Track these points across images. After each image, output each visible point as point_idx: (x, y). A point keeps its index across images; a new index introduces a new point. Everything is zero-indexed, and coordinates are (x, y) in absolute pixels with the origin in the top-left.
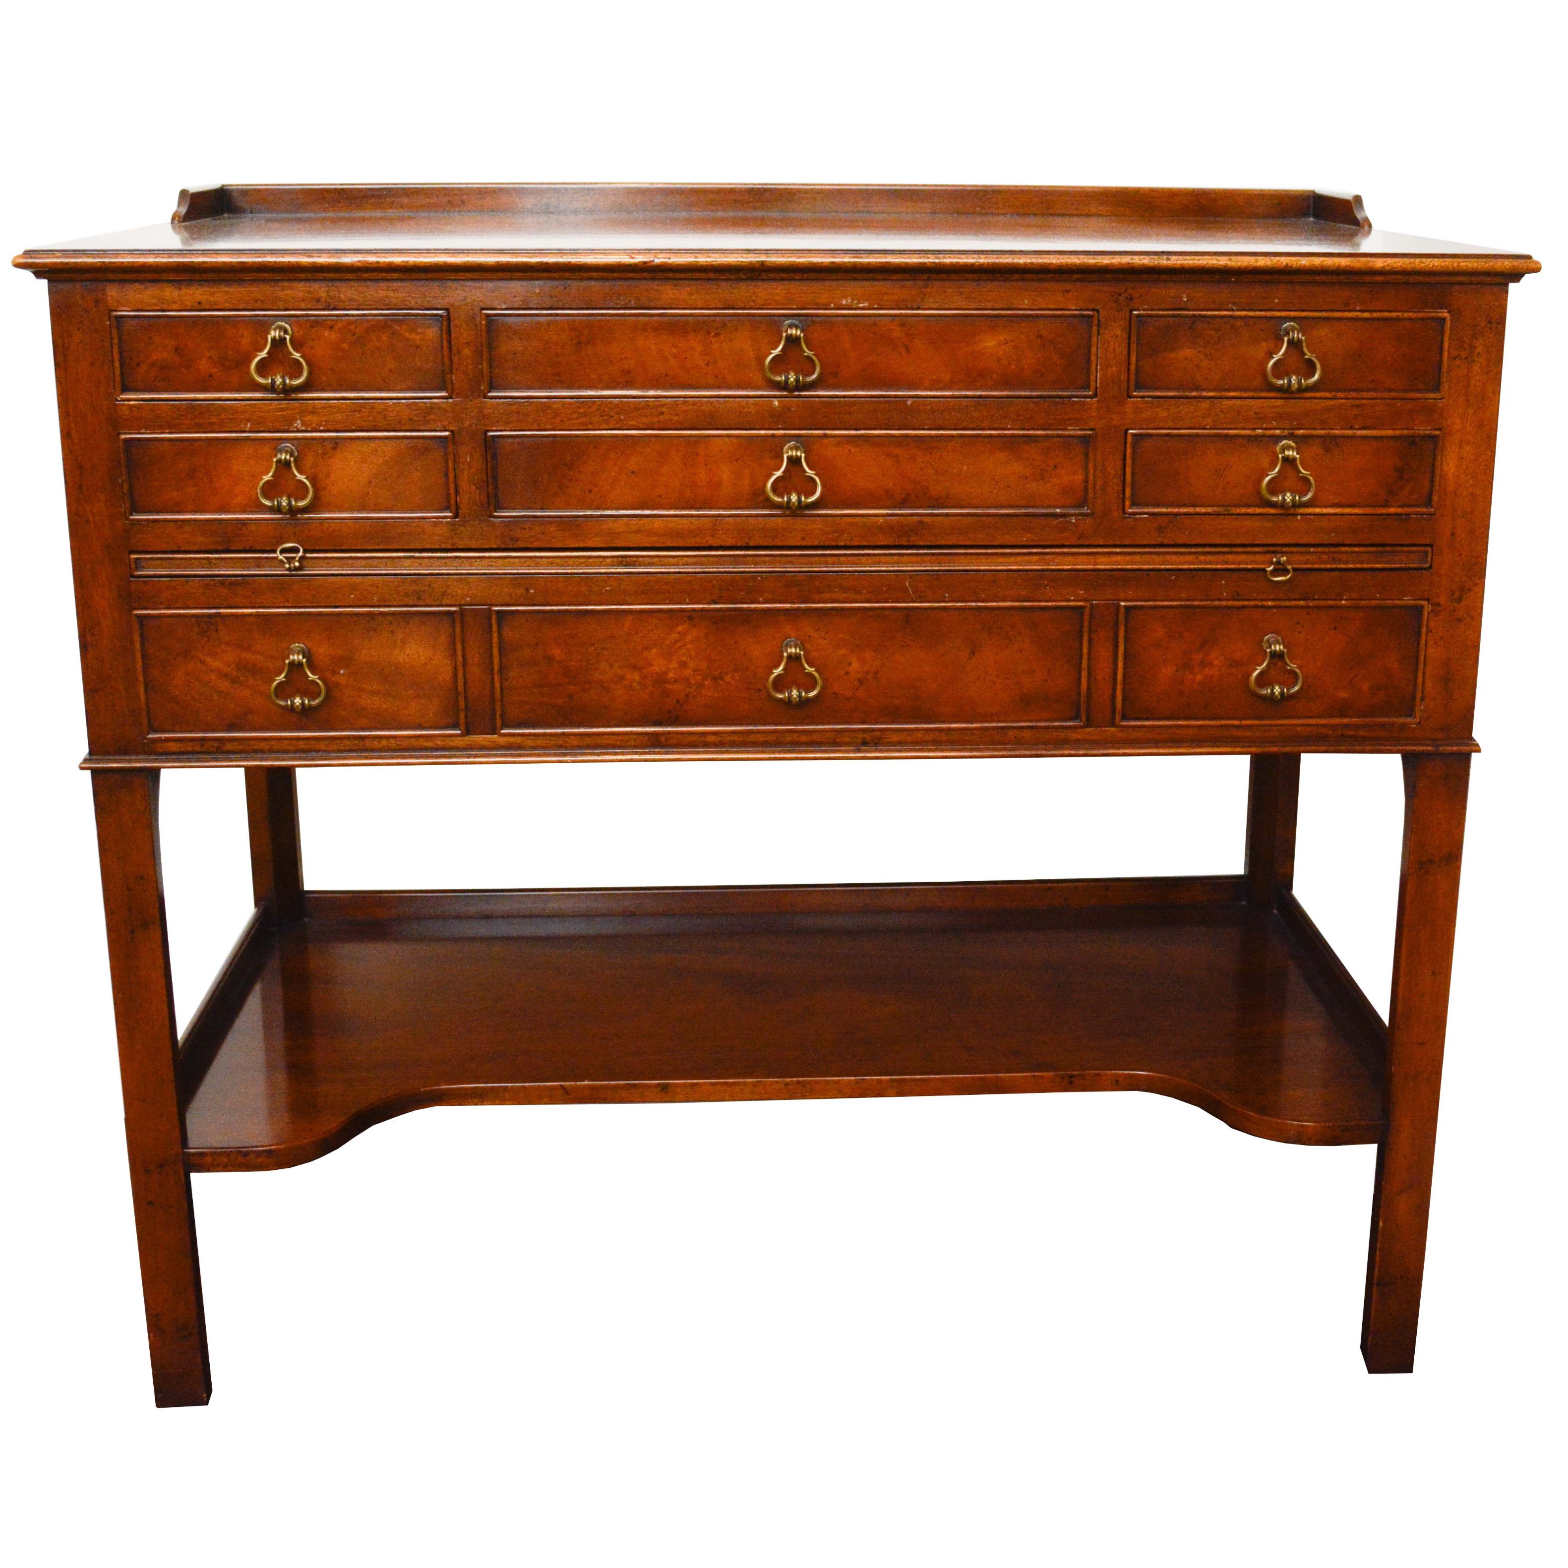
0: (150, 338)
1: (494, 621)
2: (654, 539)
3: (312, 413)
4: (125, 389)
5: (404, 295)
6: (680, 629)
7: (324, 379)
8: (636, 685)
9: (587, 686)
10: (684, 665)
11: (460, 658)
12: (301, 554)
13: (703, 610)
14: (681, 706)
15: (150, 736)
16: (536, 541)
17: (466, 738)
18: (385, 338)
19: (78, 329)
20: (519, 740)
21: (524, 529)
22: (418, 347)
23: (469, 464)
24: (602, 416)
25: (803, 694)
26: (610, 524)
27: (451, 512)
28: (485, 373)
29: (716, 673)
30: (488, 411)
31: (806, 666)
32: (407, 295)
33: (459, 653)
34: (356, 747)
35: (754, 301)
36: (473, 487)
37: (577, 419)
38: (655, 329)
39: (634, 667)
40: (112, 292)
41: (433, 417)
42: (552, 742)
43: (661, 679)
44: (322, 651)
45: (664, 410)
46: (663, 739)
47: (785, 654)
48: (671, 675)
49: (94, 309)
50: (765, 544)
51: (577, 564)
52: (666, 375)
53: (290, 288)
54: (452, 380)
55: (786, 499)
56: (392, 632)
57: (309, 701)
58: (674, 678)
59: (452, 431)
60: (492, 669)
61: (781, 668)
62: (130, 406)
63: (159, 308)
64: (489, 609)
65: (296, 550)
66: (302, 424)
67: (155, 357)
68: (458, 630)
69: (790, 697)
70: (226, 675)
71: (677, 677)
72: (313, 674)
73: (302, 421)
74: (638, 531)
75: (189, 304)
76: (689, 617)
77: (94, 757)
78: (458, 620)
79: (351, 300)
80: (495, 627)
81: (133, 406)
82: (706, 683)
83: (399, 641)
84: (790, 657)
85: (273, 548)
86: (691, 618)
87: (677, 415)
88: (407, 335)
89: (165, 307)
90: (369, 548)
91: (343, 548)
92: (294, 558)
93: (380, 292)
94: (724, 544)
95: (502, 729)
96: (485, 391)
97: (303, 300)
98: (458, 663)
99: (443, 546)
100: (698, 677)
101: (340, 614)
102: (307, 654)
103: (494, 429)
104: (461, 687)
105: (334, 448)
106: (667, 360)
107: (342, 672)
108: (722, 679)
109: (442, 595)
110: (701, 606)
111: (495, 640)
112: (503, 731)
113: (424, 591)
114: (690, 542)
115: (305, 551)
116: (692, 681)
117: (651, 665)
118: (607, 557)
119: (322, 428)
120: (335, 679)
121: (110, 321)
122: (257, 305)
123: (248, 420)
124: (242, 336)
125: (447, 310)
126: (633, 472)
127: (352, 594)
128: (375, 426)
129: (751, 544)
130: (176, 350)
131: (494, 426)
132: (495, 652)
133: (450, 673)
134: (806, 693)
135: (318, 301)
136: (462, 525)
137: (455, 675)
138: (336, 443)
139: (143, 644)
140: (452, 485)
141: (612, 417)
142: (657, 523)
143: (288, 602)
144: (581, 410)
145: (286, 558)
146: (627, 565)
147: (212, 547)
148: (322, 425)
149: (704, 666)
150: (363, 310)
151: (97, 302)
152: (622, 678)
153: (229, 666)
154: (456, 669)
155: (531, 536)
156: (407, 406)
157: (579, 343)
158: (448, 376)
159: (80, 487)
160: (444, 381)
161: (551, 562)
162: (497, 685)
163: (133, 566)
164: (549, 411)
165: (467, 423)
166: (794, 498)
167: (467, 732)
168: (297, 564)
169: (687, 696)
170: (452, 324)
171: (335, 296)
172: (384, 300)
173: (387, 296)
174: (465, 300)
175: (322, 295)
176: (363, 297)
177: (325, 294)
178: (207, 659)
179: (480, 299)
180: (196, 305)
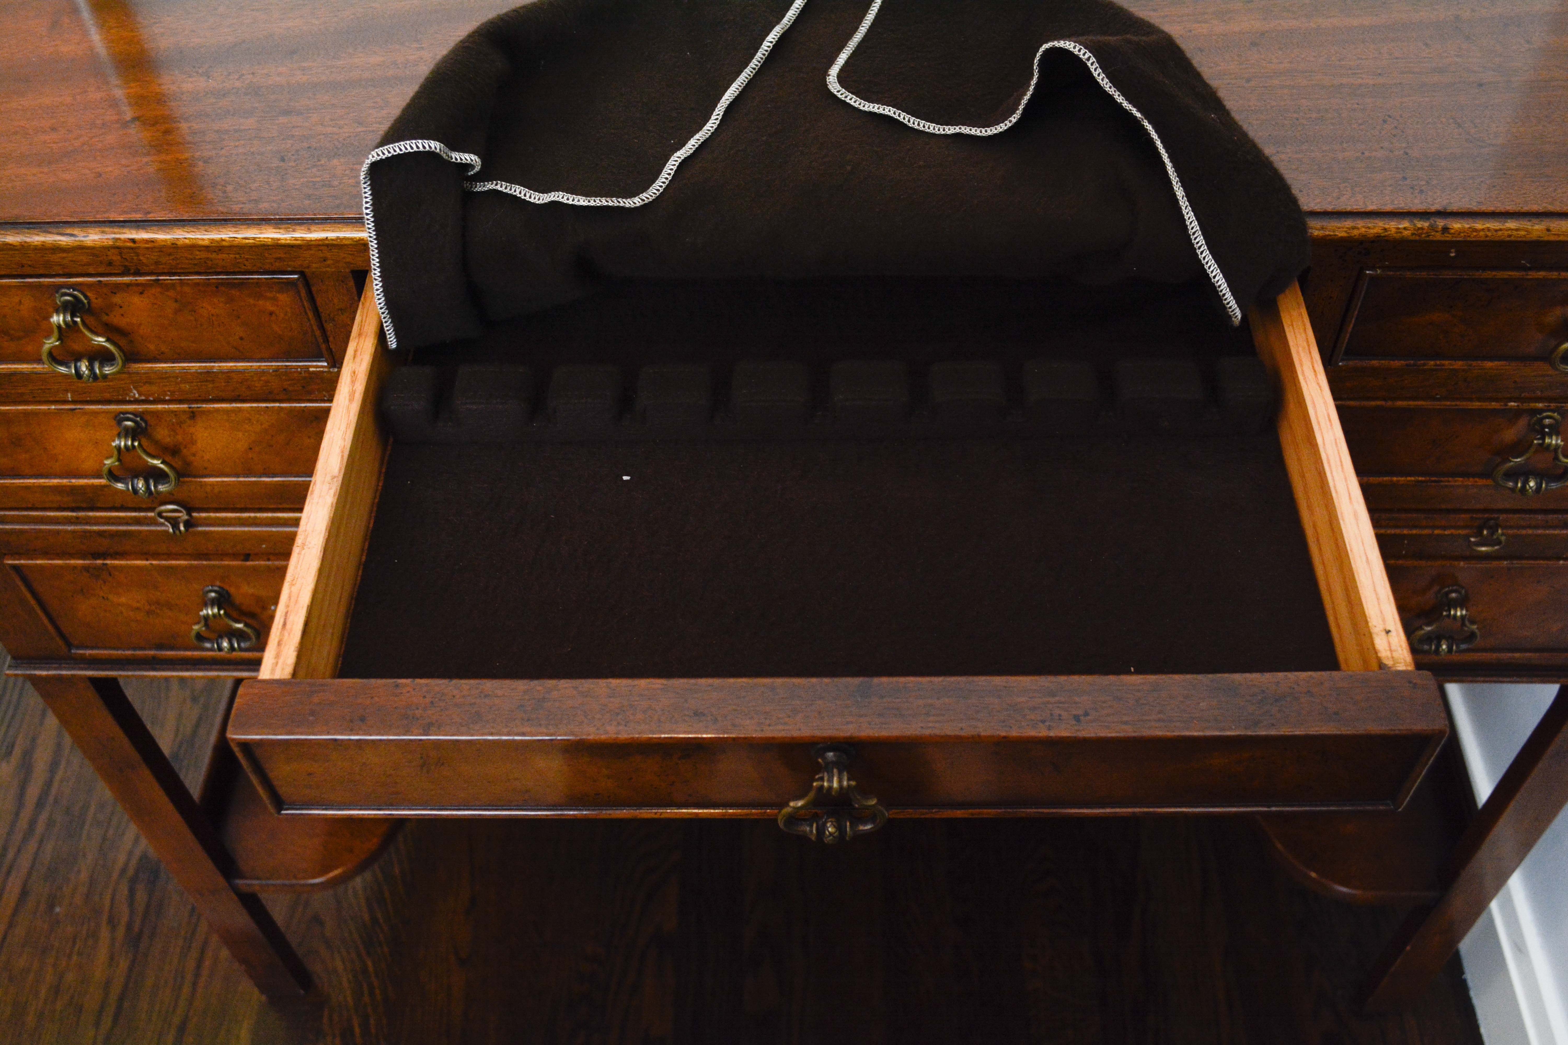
3: (150, 383)
7: (152, 347)
12: (185, 514)
15: (74, 651)
18: (220, 305)
22: (271, 313)
32: (237, 256)
41: (315, 388)
44: (243, 592)
54: (331, 350)
57: (239, 644)
66: (140, 395)
70: (138, 608)
73: (137, 391)
77: (20, 664)
88: (251, 301)
91: (236, 508)
93: (198, 253)
97: (89, 264)
101: (253, 565)
105: (192, 418)
119: (166, 400)
120: (267, 613)
122: (28, 270)
125: (301, 272)
127: (262, 545)
128: (238, 397)
135: (110, 264)
138: (192, 415)
139: (28, 586)
150: (179, 274)
153: (138, 602)
156: (276, 375)
158: (324, 346)
170: (314, 289)
171: (133, 259)
172: (205, 262)
173: (208, 258)
174: (325, 261)
175: (114, 258)
176: (173, 259)
177: (119, 257)
178: (111, 597)
179: (348, 260)
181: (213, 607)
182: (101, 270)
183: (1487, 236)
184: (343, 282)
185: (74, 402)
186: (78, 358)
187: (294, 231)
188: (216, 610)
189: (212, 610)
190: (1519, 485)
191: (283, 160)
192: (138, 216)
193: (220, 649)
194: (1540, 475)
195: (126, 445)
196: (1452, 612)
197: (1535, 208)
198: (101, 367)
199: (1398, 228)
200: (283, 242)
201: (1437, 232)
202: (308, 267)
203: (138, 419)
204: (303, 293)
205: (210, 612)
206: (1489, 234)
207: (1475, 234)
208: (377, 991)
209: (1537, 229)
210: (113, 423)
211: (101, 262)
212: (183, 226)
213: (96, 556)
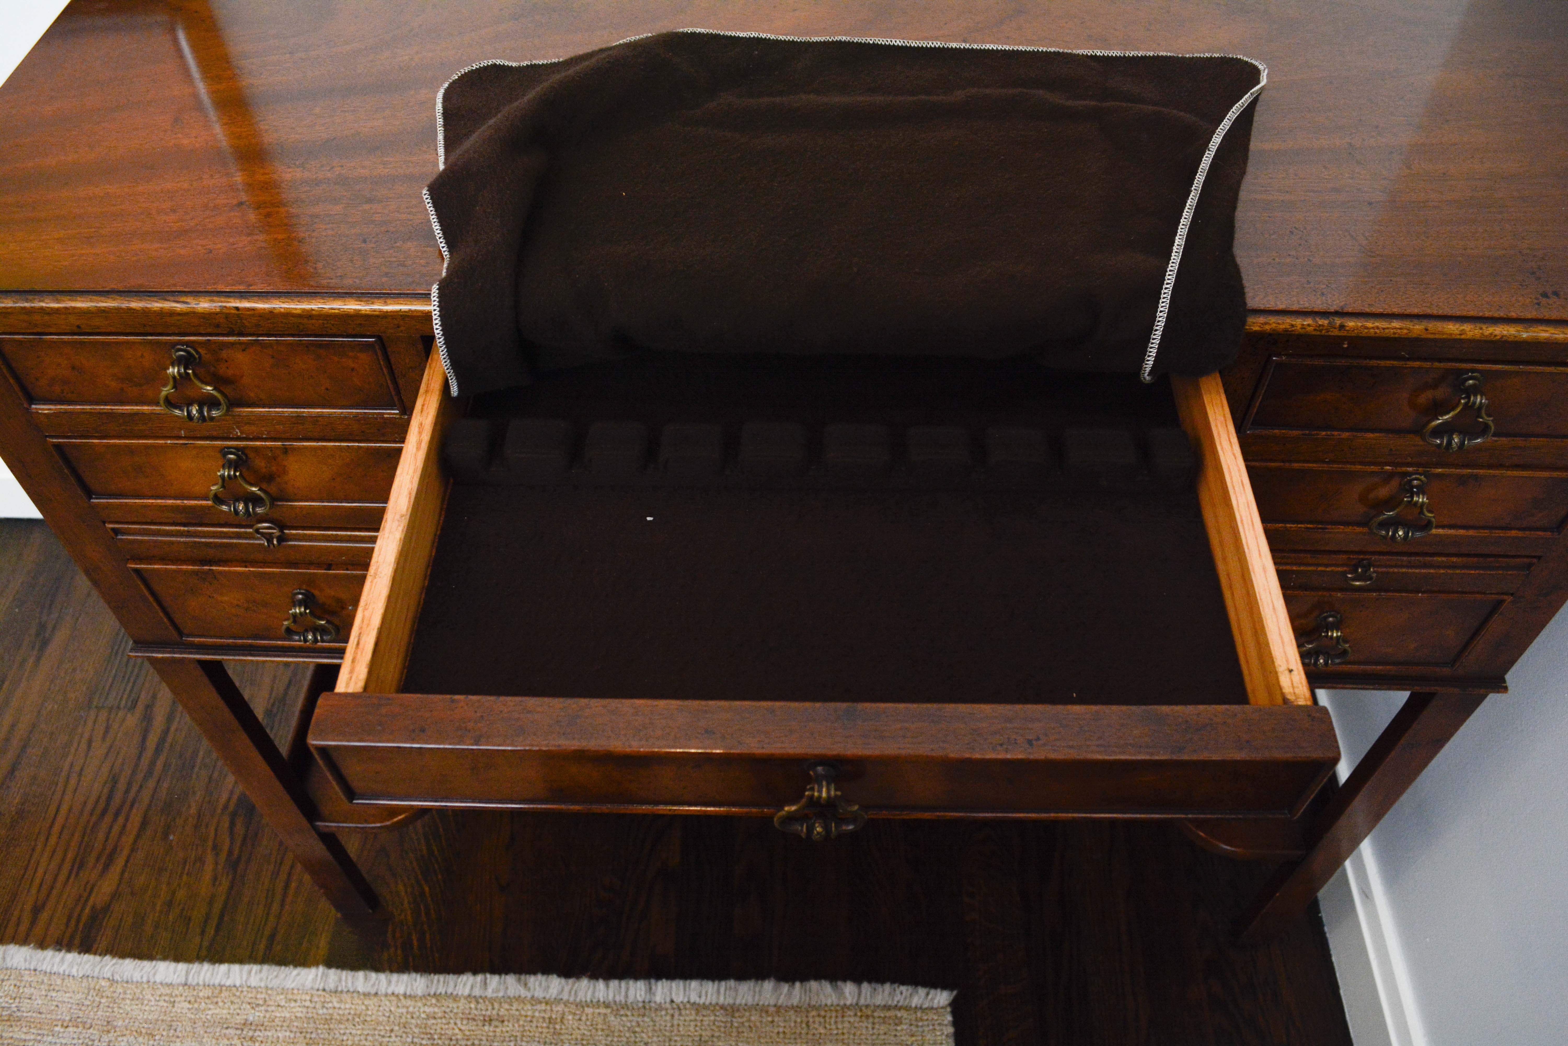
0: (38, 357)
3: (250, 424)
4: (32, 400)
18: (309, 362)
44: (326, 595)
54: (402, 399)
62: (46, 415)
63: (34, 331)
66: (242, 433)
67: (51, 374)
70: (238, 606)
73: (240, 430)
75: (66, 328)
79: (257, 326)
81: (50, 415)
88: (336, 360)
89: (39, 331)
91: (321, 526)
92: (272, 534)
97: (200, 326)
105: (285, 456)
107: (350, 608)
115: (282, 529)
119: (264, 438)
123: (180, 428)
124: (142, 357)
125: (379, 338)
130: (72, 368)
135: (218, 326)
138: (285, 451)
139: (147, 587)
148: (262, 435)
150: (275, 336)
156: (354, 420)
159: (28, 474)
163: (112, 533)
170: (389, 350)
171: (236, 323)
172: (298, 327)
173: (300, 324)
174: (398, 327)
175: (221, 322)
176: (271, 324)
177: (225, 321)
178: (216, 596)
179: (414, 328)
180: (76, 330)
181: (300, 606)
182: (209, 330)
183: (1376, 333)
184: (413, 345)
185: (185, 438)
186: (189, 404)
187: (373, 303)
188: (303, 609)
189: (299, 609)
190: (1390, 533)
191: (365, 241)
192: (242, 288)
193: (306, 641)
194: (1407, 526)
195: (229, 475)
196: (1330, 634)
197: (1416, 311)
198: (209, 411)
199: (1303, 325)
200: (363, 312)
201: (1335, 328)
202: (384, 332)
203: (240, 453)
204: (379, 353)
205: (298, 611)
206: (1378, 331)
207: (1366, 331)
208: (432, 912)
209: (1417, 328)
210: (219, 455)
211: (210, 324)
212: (280, 297)
213: (203, 562)
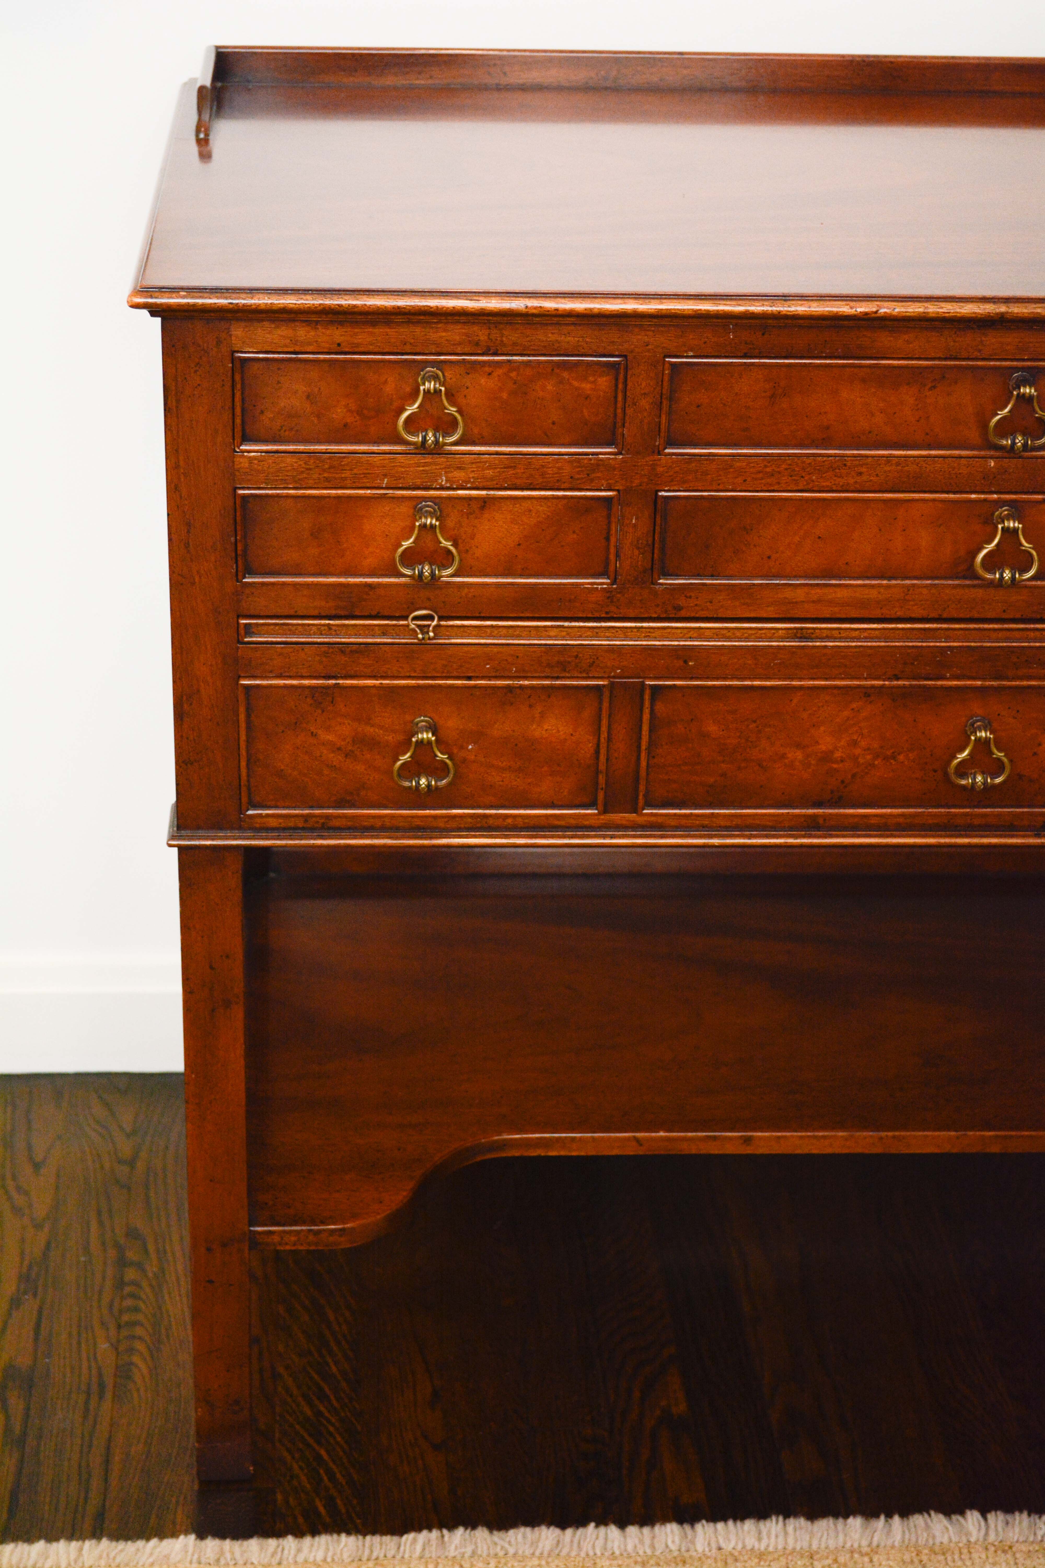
0: (279, 382)
1: (647, 697)
2: (836, 609)
3: (459, 468)
4: (245, 439)
5: (577, 339)
6: (854, 705)
7: (476, 431)
8: (798, 764)
9: (743, 765)
10: (855, 743)
11: (604, 735)
12: (435, 623)
13: (883, 686)
14: (845, 787)
15: (250, 812)
16: (702, 610)
17: (602, 817)
18: (549, 387)
19: (196, 372)
20: (660, 820)
21: (690, 597)
22: (587, 397)
23: (635, 525)
24: (791, 476)
25: (989, 780)
26: (788, 594)
27: (608, 578)
28: (663, 427)
29: (889, 753)
30: (661, 469)
31: (995, 751)
32: (581, 339)
33: (604, 728)
34: (479, 825)
35: (980, 351)
36: (636, 552)
37: (762, 479)
38: (864, 381)
39: (798, 746)
40: (238, 332)
41: (599, 475)
42: (697, 822)
43: (826, 757)
44: (452, 723)
45: (864, 470)
46: (821, 821)
47: (973, 738)
48: (838, 755)
49: (215, 349)
50: (962, 616)
51: (746, 635)
52: (870, 432)
53: (445, 331)
54: (623, 434)
55: (997, 576)
56: (530, 706)
57: (436, 782)
58: (841, 757)
59: (618, 491)
60: (639, 747)
61: (966, 753)
62: (250, 457)
63: (292, 350)
64: (643, 682)
65: (431, 618)
66: (447, 481)
67: (282, 405)
68: (605, 705)
69: (974, 783)
70: (339, 749)
71: (844, 756)
72: (442, 753)
73: (446, 477)
74: (818, 601)
75: (326, 346)
76: (866, 693)
77: (183, 833)
78: (606, 694)
79: (515, 344)
80: (647, 704)
81: (254, 458)
82: (876, 762)
83: (537, 715)
84: (978, 740)
85: (404, 614)
86: (867, 695)
87: (877, 475)
88: (576, 384)
89: (297, 349)
90: (511, 615)
91: (482, 615)
92: (429, 626)
93: (550, 335)
94: (913, 616)
95: (644, 809)
96: (661, 448)
97: (460, 344)
98: (602, 740)
99: (597, 615)
100: (868, 757)
101: (475, 687)
102: (433, 728)
103: (666, 489)
104: (602, 767)
105: (482, 508)
106: (873, 415)
107: (470, 747)
108: (894, 758)
109: (590, 666)
110: (881, 683)
111: (646, 717)
112: (645, 811)
113: (569, 662)
114: (877, 613)
115: (441, 618)
116: (861, 760)
117: (817, 743)
118: (781, 629)
119: (469, 485)
120: (462, 754)
121: (232, 363)
122: (408, 348)
123: (385, 476)
124: (386, 382)
125: (625, 356)
126: (819, 538)
127: (487, 664)
128: (531, 484)
129: (945, 616)
130: (308, 397)
131: (666, 486)
132: (645, 728)
133: (592, 751)
134: (991, 779)
135: (477, 344)
136: (620, 593)
137: (597, 752)
138: (485, 502)
139: (248, 716)
140: (612, 550)
141: (802, 477)
142: (841, 594)
143: (415, 672)
144: (768, 470)
145: (418, 626)
146: (802, 638)
147: (333, 612)
148: (469, 482)
149: (876, 745)
150: (529, 355)
151: (219, 342)
152: (783, 756)
153: (344, 740)
154: (598, 745)
155: (696, 605)
156: (569, 462)
157: (773, 396)
158: (620, 430)
159: (187, 546)
160: (614, 433)
161: (718, 634)
162: (644, 764)
163: (242, 632)
164: (731, 470)
165: (637, 482)
166: (1007, 575)
167: (605, 811)
168: (431, 634)
169: (854, 776)
170: (630, 373)
171: (496, 340)
172: (553, 345)
173: (557, 341)
174: (647, 345)
175: (482, 338)
176: (529, 341)
177: (486, 337)
178: (320, 732)
179: (664, 345)
180: (334, 347)
181: (427, 732)
182: (466, 350)
184: (655, 366)
185: (386, 488)
189: (426, 735)
198: (443, 436)
202: (632, 352)
203: (436, 507)
204: (621, 376)
211: (470, 342)
213: (327, 677)
